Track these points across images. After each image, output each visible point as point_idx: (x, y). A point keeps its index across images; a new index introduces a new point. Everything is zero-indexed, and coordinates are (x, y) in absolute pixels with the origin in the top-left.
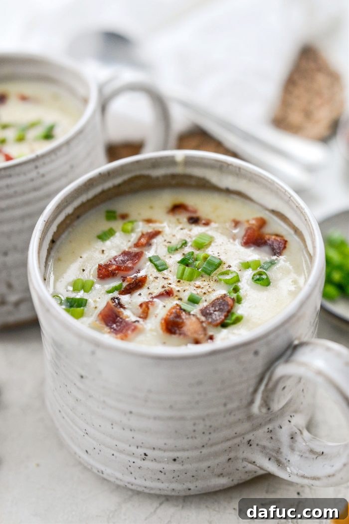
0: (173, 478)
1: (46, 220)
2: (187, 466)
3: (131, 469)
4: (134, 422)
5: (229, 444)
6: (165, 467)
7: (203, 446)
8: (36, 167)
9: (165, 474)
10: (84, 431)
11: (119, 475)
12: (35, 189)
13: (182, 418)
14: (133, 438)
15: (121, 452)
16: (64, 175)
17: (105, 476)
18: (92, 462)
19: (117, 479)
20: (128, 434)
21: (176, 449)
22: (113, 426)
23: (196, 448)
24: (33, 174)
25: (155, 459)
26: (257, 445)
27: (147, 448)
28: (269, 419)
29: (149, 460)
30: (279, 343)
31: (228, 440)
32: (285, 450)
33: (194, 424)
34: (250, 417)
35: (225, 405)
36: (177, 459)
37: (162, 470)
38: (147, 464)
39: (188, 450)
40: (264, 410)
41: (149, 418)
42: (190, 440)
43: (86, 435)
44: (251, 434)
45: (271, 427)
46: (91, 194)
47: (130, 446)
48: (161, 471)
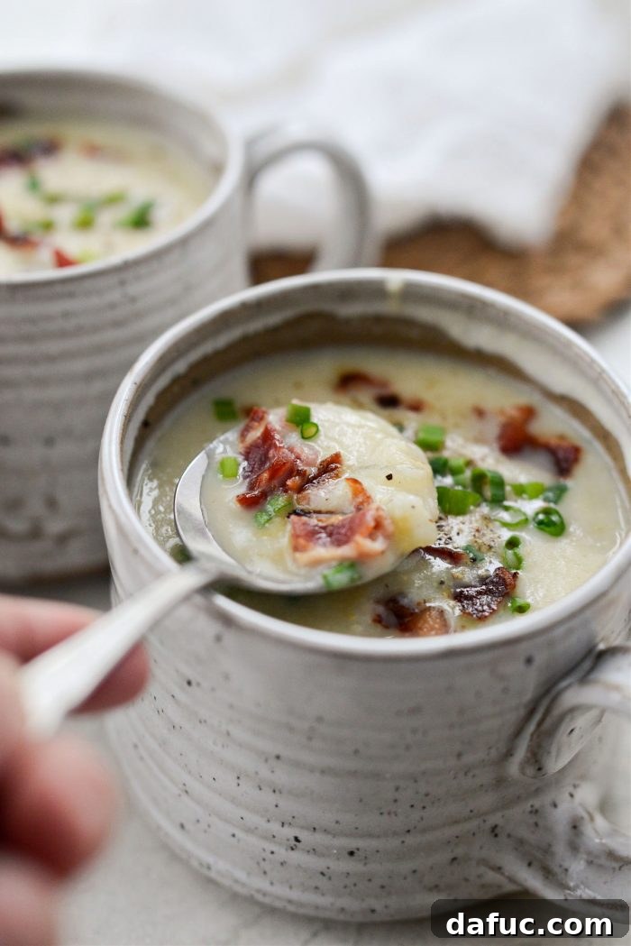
0: (345, 887)
1: (138, 383)
2: (373, 867)
3: (266, 866)
4: (282, 776)
5: (456, 830)
6: (332, 867)
7: (409, 831)
8: (122, 283)
9: (330, 878)
10: (181, 786)
11: (241, 876)
12: (117, 324)
13: (377, 776)
14: (277, 806)
15: (250, 831)
16: (173, 302)
17: (213, 874)
18: (189, 845)
19: (236, 881)
20: (268, 798)
21: (356, 833)
22: (240, 782)
23: (395, 834)
24: (115, 295)
25: (314, 850)
26: (509, 836)
27: (302, 827)
28: (533, 788)
29: (303, 850)
30: (571, 644)
31: (456, 822)
32: (560, 849)
33: (397, 789)
34: (500, 782)
35: (459, 755)
36: (356, 851)
37: (325, 871)
38: (297, 857)
39: (379, 837)
40: (530, 771)
41: (312, 770)
42: (386, 816)
43: (184, 795)
44: (499, 814)
45: (537, 803)
46: (222, 341)
47: (269, 821)
48: (323, 874)
